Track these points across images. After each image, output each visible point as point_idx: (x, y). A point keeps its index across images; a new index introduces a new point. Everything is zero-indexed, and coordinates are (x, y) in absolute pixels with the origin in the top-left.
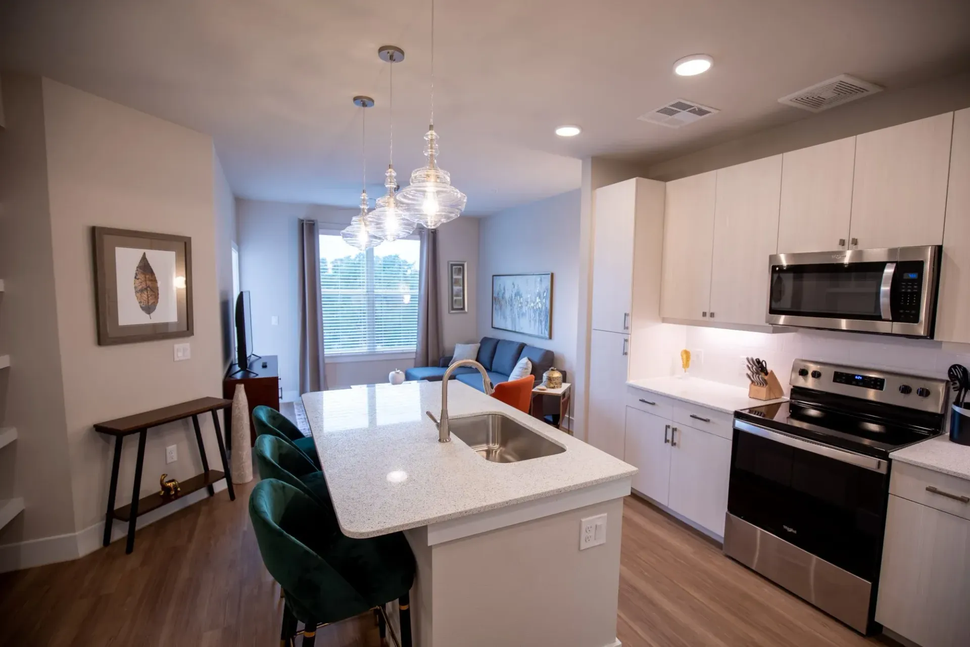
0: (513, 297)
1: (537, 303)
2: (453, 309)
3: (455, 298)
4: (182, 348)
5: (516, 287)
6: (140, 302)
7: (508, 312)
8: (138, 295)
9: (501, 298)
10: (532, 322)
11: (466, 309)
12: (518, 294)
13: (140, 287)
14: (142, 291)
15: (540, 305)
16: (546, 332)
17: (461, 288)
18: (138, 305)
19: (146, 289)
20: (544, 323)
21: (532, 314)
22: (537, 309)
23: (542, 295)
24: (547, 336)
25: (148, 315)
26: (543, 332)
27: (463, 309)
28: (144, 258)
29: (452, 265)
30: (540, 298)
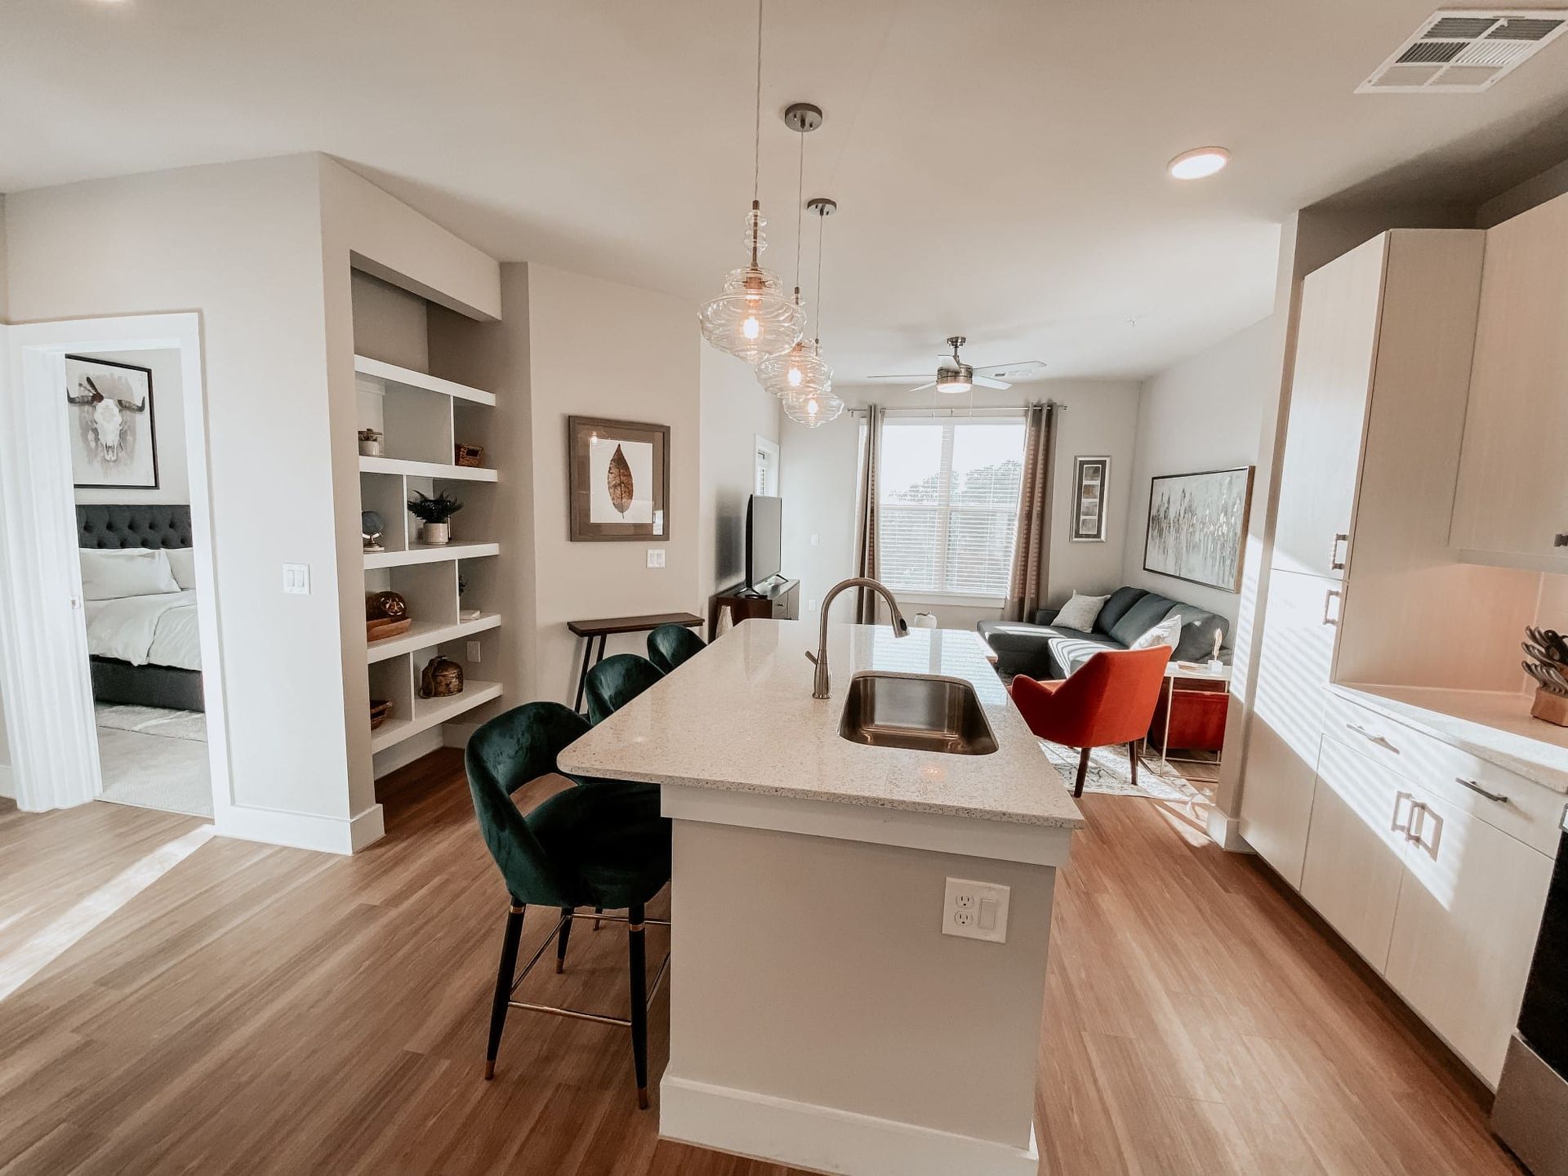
0: (1182, 515)
1: (1221, 526)
2: (1078, 535)
3: (1082, 517)
4: (655, 555)
5: (1187, 500)
6: (613, 499)
7: (1171, 540)
8: (612, 490)
9: (1162, 515)
10: (1209, 560)
11: (1103, 537)
12: (1190, 510)
13: (614, 482)
14: (615, 486)
15: (1225, 528)
16: (1231, 579)
17: (1097, 500)
18: (611, 502)
19: (620, 485)
20: (1228, 562)
21: (1210, 546)
22: (1219, 536)
23: (1230, 511)
24: (1232, 586)
25: (621, 514)
26: (1226, 579)
27: (1098, 535)
28: (619, 450)
29: (1082, 463)
30: (1226, 515)
